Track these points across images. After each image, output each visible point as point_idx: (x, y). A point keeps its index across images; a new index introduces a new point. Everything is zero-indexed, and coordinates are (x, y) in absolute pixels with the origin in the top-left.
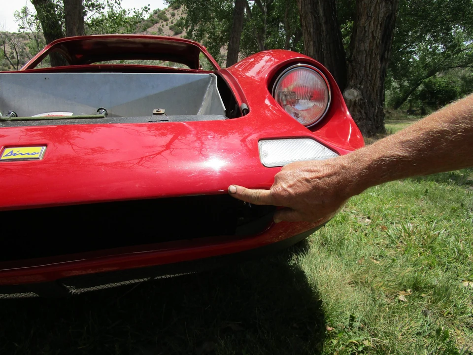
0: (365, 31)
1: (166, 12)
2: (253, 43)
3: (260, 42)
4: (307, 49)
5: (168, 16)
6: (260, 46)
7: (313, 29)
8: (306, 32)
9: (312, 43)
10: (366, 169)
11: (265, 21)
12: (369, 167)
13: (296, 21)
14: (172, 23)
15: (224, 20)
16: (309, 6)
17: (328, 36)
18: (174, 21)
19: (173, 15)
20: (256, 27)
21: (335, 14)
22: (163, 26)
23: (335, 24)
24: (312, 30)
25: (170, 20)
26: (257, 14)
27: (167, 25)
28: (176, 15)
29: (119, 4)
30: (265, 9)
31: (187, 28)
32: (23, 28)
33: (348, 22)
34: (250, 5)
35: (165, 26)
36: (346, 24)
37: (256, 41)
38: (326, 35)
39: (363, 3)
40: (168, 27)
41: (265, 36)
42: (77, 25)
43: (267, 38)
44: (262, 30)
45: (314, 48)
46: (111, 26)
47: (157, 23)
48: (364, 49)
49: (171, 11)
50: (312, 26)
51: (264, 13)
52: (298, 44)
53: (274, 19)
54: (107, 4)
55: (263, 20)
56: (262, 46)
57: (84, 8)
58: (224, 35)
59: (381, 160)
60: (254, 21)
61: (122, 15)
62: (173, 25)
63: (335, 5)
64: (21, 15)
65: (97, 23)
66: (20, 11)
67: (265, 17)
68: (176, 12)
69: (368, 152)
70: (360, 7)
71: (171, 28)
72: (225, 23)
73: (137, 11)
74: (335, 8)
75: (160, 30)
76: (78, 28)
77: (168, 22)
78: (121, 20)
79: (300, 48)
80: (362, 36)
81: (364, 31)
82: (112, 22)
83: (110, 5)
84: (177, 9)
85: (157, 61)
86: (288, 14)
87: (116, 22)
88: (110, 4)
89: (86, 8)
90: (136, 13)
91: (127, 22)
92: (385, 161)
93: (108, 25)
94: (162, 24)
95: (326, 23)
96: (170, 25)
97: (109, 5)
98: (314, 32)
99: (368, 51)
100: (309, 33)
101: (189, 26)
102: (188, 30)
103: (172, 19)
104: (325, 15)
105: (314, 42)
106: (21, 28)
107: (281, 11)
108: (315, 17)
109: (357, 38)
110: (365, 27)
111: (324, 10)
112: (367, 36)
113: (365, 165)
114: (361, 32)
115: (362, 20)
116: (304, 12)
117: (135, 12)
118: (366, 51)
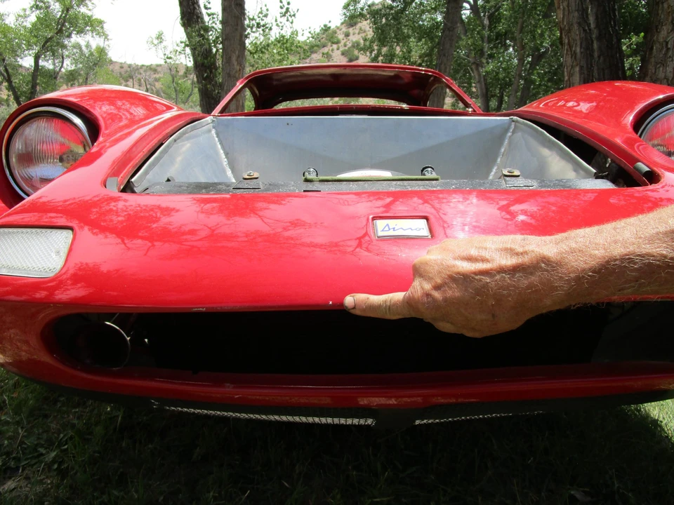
0: (668, 49)
1: (338, 32)
2: (466, 71)
3: (477, 69)
4: (569, 79)
5: (341, 37)
6: (477, 77)
7: (581, 47)
8: (569, 53)
9: (577, 69)
10: (594, 272)
11: (486, 39)
12: (600, 269)
13: (534, 37)
14: (345, 46)
15: (423, 40)
16: (576, 14)
17: (602, 59)
18: (348, 43)
19: (347, 35)
20: (472, 48)
21: (615, 25)
22: (333, 50)
23: (615, 40)
24: (578, 50)
25: (343, 42)
26: (474, 30)
27: (338, 49)
28: (351, 34)
29: (292, 23)
30: (486, 22)
31: (371, 53)
32: (170, 58)
33: (633, 36)
34: (464, 17)
35: (335, 51)
36: (630, 39)
37: (472, 69)
38: (599, 57)
39: (665, 5)
40: (339, 52)
41: (484, 61)
42: (237, 52)
43: (488, 63)
44: (481, 52)
45: (580, 77)
46: (279, 53)
47: (324, 46)
48: (665, 76)
49: (344, 29)
50: (579, 43)
51: (484, 27)
52: (535, 72)
53: (498, 35)
54: (274, 24)
55: (482, 38)
56: (479, 75)
57: (245, 30)
58: (423, 61)
59: (627, 260)
60: (469, 39)
61: (294, 37)
62: (346, 48)
63: (614, 10)
64: (156, 42)
65: (261, 49)
66: (154, 36)
67: (486, 33)
68: (351, 30)
69: (600, 240)
70: (660, 12)
71: (343, 54)
72: (426, 44)
73: (312, 32)
74: (615, 16)
75: (328, 56)
76: (239, 57)
77: (340, 45)
78: (292, 44)
79: (539, 77)
80: (661, 56)
81: (665, 49)
82: (281, 47)
83: (280, 24)
84: (352, 26)
85: (327, 99)
86: (522, 28)
87: (286, 48)
88: (278, 22)
89: (249, 30)
90: (312, 34)
91: (300, 46)
92: (635, 263)
93: (275, 51)
94: (331, 48)
95: (599, 38)
96: (342, 49)
97: (277, 25)
98: (581, 53)
99: (670, 79)
100: (574, 55)
101: (374, 50)
102: (373, 55)
103: (345, 40)
104: (597, 26)
105: (581, 68)
106: (168, 58)
107: (512, 23)
108: (584, 30)
109: (653, 60)
110: (667, 43)
111: (597, 18)
112: (670, 57)
113: (593, 263)
114: (661, 51)
115: (662, 32)
116: (568, 23)
117: (310, 32)
118: (668, 80)
